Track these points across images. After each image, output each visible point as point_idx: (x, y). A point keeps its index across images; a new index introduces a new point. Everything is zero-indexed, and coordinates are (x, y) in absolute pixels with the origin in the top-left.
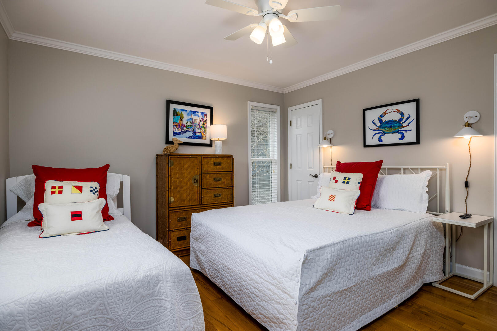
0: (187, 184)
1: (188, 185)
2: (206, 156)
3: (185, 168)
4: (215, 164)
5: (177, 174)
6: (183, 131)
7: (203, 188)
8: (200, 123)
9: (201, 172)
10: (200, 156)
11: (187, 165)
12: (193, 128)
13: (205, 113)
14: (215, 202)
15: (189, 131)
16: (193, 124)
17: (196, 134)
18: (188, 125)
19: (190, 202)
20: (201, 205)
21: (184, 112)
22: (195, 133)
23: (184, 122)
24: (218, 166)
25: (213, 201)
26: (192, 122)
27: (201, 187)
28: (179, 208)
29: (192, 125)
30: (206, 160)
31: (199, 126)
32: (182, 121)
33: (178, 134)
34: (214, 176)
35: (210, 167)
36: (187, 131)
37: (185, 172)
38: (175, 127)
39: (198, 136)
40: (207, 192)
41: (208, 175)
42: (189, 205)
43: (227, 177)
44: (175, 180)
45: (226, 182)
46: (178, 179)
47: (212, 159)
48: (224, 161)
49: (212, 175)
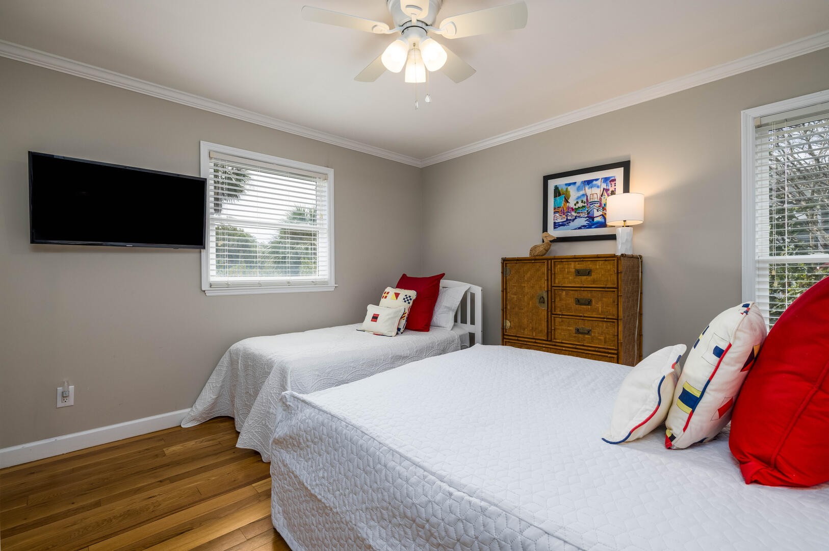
0: (529, 304)
1: (531, 306)
2: (559, 259)
3: (526, 279)
4: (579, 273)
5: (515, 288)
6: (569, 218)
7: (553, 314)
8: (600, 199)
9: (552, 286)
10: (549, 259)
11: (528, 275)
12: (587, 211)
13: (612, 177)
14: (578, 342)
15: (579, 217)
16: (588, 203)
17: (593, 220)
18: (579, 207)
19: (533, 332)
20: (551, 341)
21: (572, 186)
22: (591, 218)
23: (572, 204)
24: (585, 277)
25: (573, 339)
26: (585, 200)
27: (551, 311)
28: (516, 338)
29: (586, 205)
30: (561, 266)
31: (598, 205)
32: (568, 202)
33: (563, 224)
34: (577, 295)
35: (568, 278)
36: (576, 217)
37: (525, 285)
38: (557, 215)
39: (598, 223)
40: (562, 321)
41: (564, 293)
42: (531, 337)
43: (604, 299)
44: (512, 296)
45: (602, 308)
46: (515, 295)
47: (573, 264)
48: (598, 267)
49: (572, 292)
